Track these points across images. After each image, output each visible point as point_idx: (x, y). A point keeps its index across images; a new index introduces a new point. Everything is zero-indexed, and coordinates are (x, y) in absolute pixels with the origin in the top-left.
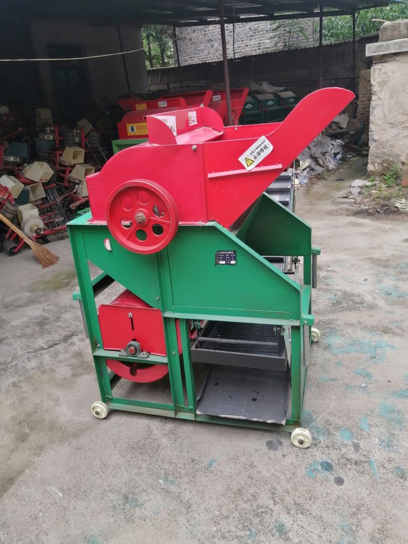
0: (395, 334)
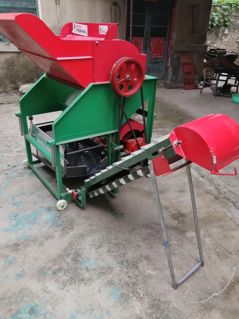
0: (8, 246)
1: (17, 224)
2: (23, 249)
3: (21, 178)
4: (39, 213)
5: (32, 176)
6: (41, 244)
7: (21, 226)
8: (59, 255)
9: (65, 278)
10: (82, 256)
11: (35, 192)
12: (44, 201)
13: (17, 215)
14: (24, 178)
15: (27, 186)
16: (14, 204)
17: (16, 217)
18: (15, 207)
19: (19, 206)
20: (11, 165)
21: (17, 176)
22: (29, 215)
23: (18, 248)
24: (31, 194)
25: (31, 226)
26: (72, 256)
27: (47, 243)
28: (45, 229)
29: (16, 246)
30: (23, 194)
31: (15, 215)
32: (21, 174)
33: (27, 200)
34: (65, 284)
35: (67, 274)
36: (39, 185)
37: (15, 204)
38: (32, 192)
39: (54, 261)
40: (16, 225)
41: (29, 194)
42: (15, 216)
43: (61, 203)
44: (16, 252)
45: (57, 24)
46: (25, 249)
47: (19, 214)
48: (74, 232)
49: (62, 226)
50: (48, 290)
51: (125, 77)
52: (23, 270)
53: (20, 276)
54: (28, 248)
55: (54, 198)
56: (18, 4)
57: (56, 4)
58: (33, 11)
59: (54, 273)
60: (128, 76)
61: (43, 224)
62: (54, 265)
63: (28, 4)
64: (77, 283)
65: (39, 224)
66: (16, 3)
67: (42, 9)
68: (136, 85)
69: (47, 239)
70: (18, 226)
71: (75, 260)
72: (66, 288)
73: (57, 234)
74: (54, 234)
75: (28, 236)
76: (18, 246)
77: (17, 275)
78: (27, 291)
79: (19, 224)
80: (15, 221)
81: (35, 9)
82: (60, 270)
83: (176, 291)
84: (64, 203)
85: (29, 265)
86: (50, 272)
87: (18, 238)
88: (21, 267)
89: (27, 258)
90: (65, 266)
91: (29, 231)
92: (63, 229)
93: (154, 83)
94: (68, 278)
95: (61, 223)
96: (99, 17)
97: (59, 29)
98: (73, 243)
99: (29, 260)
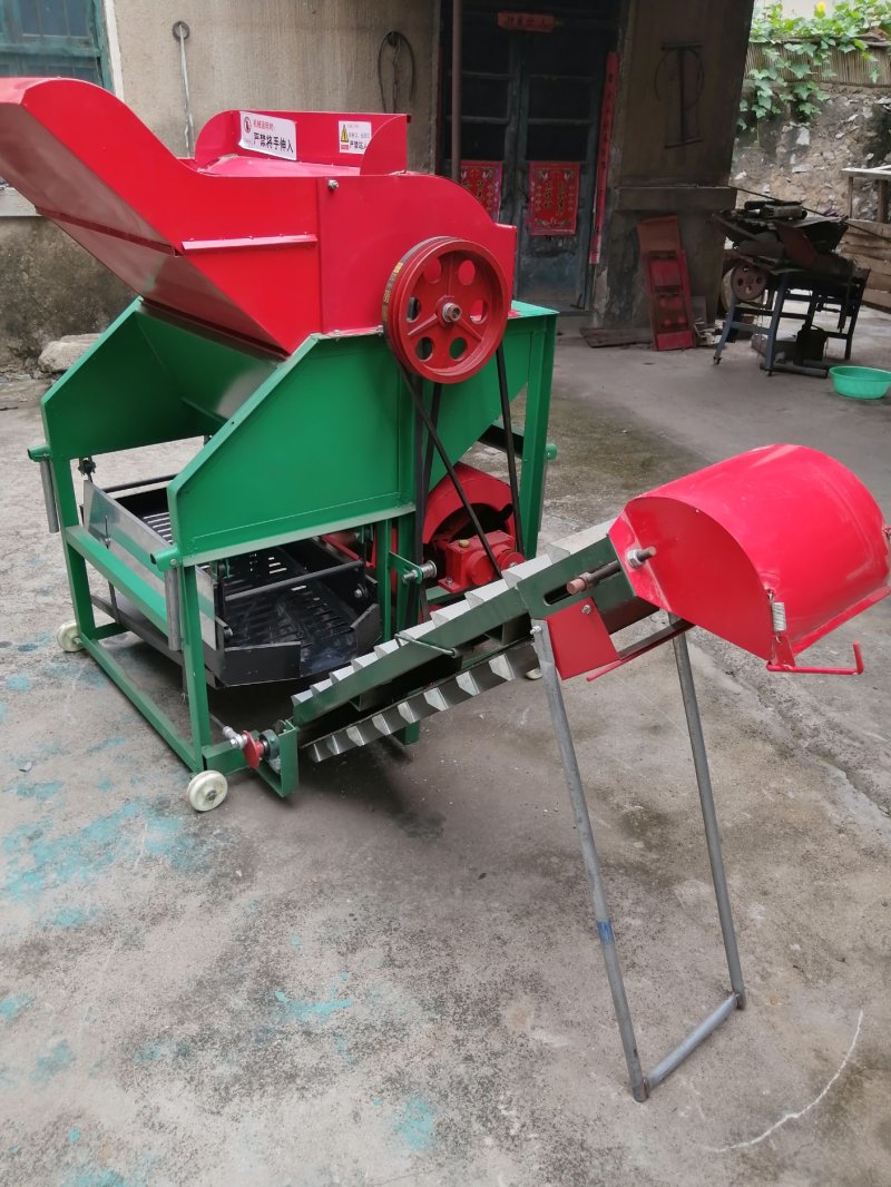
0: (4, 954)
1: (39, 869)
2: (62, 963)
3: (54, 692)
4: (123, 822)
5: (92, 683)
6: (132, 943)
7: (53, 876)
8: (200, 983)
9: (226, 1071)
10: (289, 984)
11: (106, 742)
12: (140, 776)
13: (38, 834)
14: (62, 691)
15: (74, 722)
16: (26, 792)
17: (36, 841)
18: (30, 803)
19: (44, 799)
20: (14, 643)
21: (38, 685)
22: (85, 831)
23: (45, 958)
24: (90, 752)
25: (91, 875)
26: (248, 983)
27: (154, 939)
28: (145, 886)
29: (34, 954)
30: (59, 751)
31: (30, 833)
32: (50, 677)
33: (75, 775)
34: (223, 1094)
35: (233, 1054)
36: (119, 718)
37: (30, 789)
38: (95, 743)
39: (182, 1007)
40: (34, 872)
41: (85, 750)
42: (31, 838)
43: (204, 785)
44: (36, 976)
45: (179, 113)
46: (70, 964)
47: (44, 830)
48: (256, 893)
49: (212, 871)
50: (160, 1117)
51: (438, 311)
52: (63, 1045)
53: (51, 1067)
54: (80, 959)
55: (177, 764)
56: (33, 39)
57: (174, 42)
58: (90, 67)
59: (184, 1052)
60: (449, 305)
61: (136, 864)
62: (181, 1022)
63: (70, 42)
64: (270, 1089)
65: (121, 865)
66: (28, 39)
67: (124, 60)
68: (479, 341)
69: (155, 921)
70: (41, 874)
71: (262, 1000)
72: (231, 1108)
73: (193, 902)
74: (180, 902)
75: (79, 912)
76: (41, 954)
77: (41, 1063)
78: (80, 1124)
79: (47, 868)
80: (31, 856)
81: (99, 59)
82: (205, 1038)
83: (643, 1107)
84: (216, 783)
85: (87, 1024)
86: (166, 1051)
87: (44, 920)
88: (54, 1033)
89: (78, 997)
90: (222, 1024)
91: (83, 893)
92: (214, 883)
93: (545, 329)
94: (235, 1069)
95: (207, 859)
96: (336, 89)
97: (189, 133)
98: (251, 934)
99: (86, 1007)
